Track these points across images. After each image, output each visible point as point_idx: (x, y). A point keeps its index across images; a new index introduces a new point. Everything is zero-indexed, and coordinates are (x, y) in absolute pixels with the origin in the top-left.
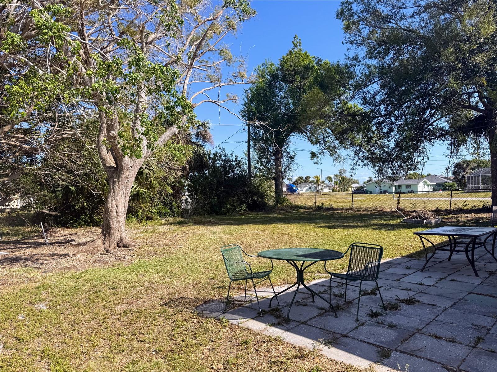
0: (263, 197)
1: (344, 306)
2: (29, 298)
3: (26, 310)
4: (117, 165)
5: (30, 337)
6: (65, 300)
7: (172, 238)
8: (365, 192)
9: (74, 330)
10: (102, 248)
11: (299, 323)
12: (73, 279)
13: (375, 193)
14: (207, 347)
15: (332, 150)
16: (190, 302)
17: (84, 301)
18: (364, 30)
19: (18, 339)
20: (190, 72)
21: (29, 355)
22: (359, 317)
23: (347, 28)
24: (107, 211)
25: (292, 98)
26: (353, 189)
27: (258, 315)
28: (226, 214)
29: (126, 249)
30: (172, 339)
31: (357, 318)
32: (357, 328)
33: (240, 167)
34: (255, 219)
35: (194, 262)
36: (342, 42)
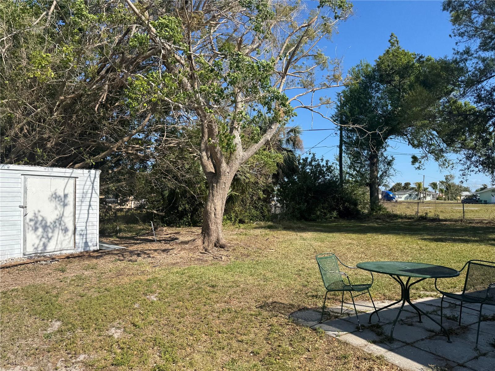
0: (356, 204)
1: (458, 331)
2: (142, 289)
3: (140, 299)
4: (215, 171)
5: (144, 324)
6: (172, 294)
7: (263, 242)
8: (477, 201)
9: (180, 322)
10: (202, 247)
11: (404, 344)
12: (177, 275)
13: (491, 203)
14: (304, 356)
15: (438, 154)
16: (284, 307)
17: (188, 296)
18: (477, 19)
19: (135, 325)
20: (285, 79)
21: (144, 340)
22: (479, 346)
23: (456, 20)
24: (207, 213)
25: (390, 99)
26: (462, 198)
27: (356, 330)
28: (316, 221)
29: (223, 249)
30: (268, 343)
31: (476, 347)
32: (476, 358)
33: (331, 173)
34: (347, 227)
35: (286, 267)
36: (450, 36)
